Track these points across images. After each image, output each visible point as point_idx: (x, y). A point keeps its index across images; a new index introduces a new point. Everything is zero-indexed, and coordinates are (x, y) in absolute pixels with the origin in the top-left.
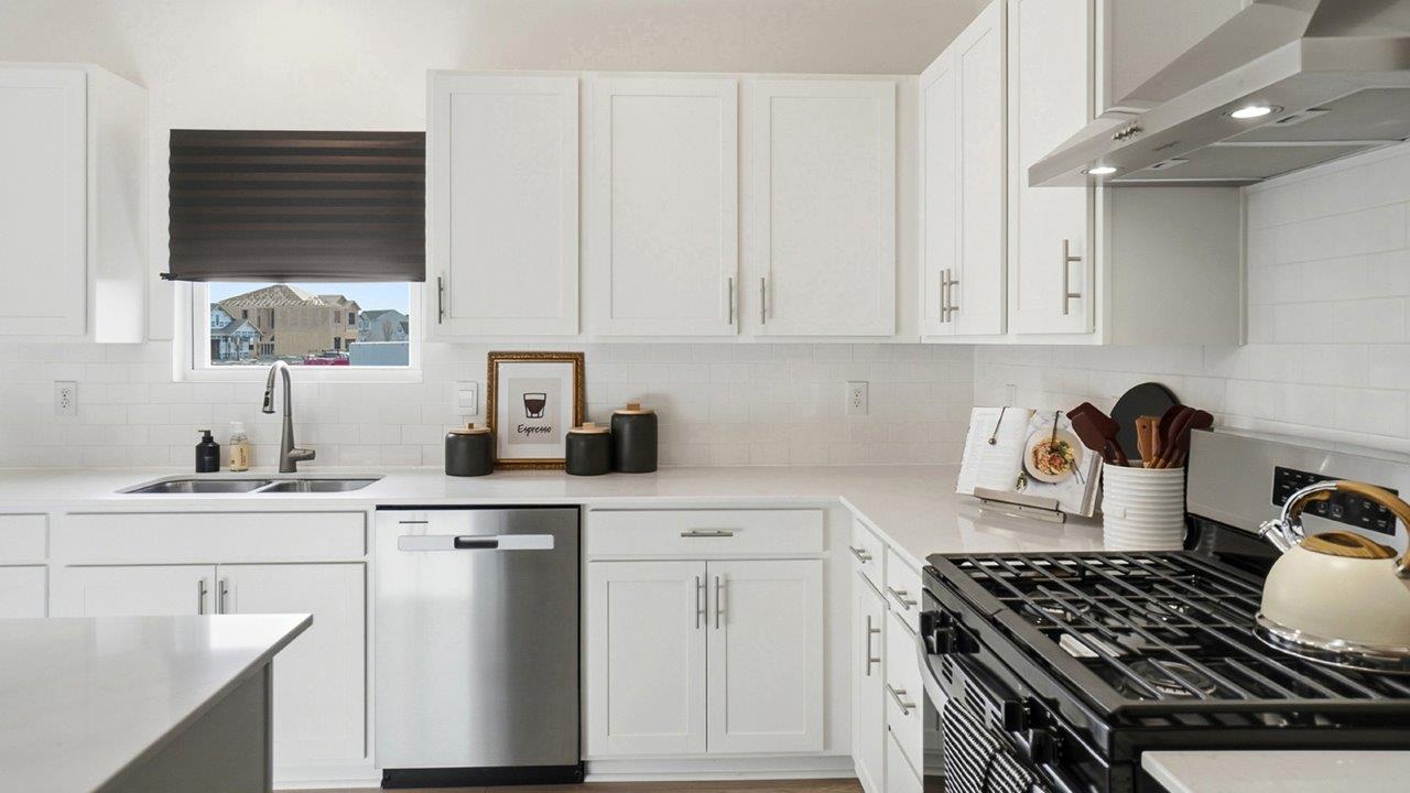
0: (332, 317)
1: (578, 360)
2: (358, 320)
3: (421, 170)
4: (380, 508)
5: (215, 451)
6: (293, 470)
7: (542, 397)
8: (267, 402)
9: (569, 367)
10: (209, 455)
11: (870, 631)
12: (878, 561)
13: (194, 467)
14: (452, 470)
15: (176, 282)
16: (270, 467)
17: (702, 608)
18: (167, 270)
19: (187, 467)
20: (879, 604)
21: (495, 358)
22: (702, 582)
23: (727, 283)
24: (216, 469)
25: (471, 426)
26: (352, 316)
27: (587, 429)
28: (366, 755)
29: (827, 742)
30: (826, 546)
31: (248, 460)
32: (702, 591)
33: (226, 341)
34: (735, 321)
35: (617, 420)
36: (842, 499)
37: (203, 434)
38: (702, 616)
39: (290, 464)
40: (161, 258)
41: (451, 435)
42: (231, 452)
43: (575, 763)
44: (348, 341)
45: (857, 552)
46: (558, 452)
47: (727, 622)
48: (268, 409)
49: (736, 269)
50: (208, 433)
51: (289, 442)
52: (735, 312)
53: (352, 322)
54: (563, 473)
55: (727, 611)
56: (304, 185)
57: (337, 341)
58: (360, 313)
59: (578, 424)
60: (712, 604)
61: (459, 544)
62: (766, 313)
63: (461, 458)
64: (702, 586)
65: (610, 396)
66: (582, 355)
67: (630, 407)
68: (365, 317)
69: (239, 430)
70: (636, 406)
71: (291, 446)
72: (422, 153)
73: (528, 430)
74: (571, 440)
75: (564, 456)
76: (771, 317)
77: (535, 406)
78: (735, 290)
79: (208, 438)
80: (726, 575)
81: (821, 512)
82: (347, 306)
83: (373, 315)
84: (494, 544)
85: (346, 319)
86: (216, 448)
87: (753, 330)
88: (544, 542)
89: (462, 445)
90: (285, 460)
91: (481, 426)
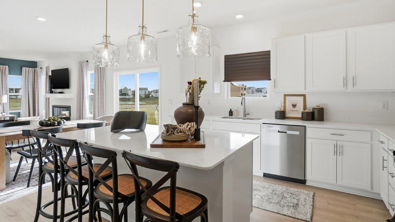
0: (241, 89)
1: (304, 96)
2: (246, 89)
3: (270, 58)
4: (263, 123)
5: (232, 112)
7: (296, 104)
8: (242, 103)
9: (302, 98)
10: (231, 113)
11: (384, 160)
12: (386, 144)
13: (229, 115)
14: (276, 118)
15: (226, 82)
16: (241, 115)
17: (335, 151)
18: (224, 80)
19: (228, 115)
20: (387, 154)
21: (285, 96)
22: (336, 145)
23: (343, 78)
24: (232, 116)
25: (280, 109)
26: (245, 88)
27: (307, 111)
28: (260, 170)
29: (372, 188)
30: (372, 140)
31: (238, 114)
32: (336, 147)
34: (345, 87)
35: (314, 109)
36: (377, 129)
38: (335, 153)
39: (245, 115)
40: (223, 78)
41: (276, 111)
42: (234, 113)
43: (304, 179)
44: (244, 94)
45: (381, 142)
46: (300, 116)
47: (342, 155)
48: (242, 105)
49: (345, 74)
51: (245, 111)
52: (345, 84)
53: (245, 90)
54: (301, 120)
55: (342, 153)
56: (247, 63)
57: (242, 94)
58: (247, 88)
59: (304, 110)
60: (338, 150)
61: (279, 132)
62: (353, 85)
63: (278, 116)
64: (336, 146)
65: (312, 104)
66: (305, 95)
67: (317, 106)
68: (248, 89)
69: (236, 109)
70: (319, 106)
71: (245, 112)
72: (269, 55)
73: (293, 111)
74: (303, 113)
75: (301, 117)
76: (355, 85)
77: (294, 106)
78: (345, 80)
79: (231, 110)
80: (342, 144)
81: (370, 132)
82: (244, 86)
83: (250, 88)
84: (286, 132)
85: (243, 89)
87: (350, 88)
88: (297, 133)
89: (278, 113)
91: (282, 110)
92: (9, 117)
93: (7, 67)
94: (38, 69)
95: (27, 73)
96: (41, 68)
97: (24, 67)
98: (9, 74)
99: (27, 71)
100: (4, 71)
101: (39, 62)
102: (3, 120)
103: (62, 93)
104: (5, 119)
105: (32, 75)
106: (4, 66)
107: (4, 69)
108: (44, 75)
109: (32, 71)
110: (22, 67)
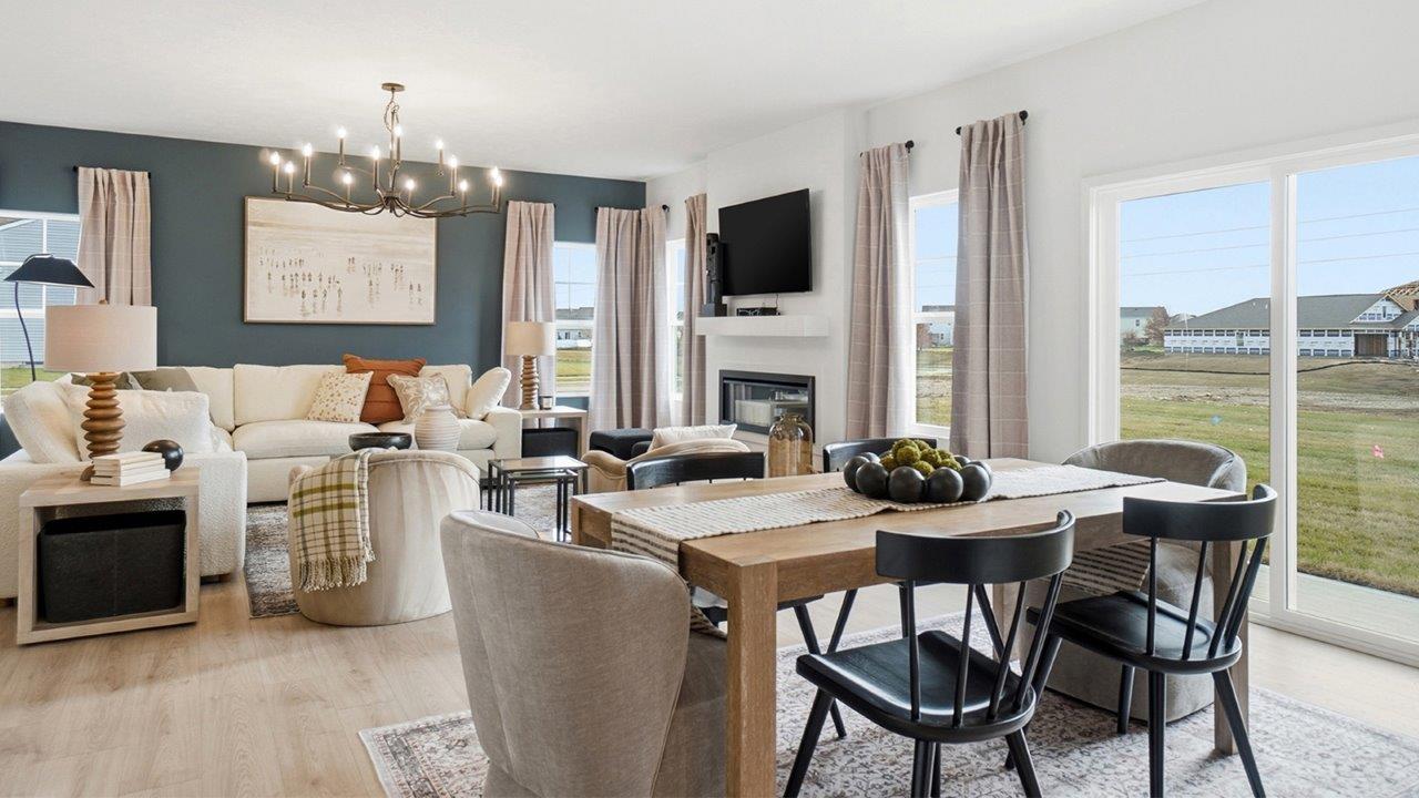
92: (553, 419)
93: (550, 206)
94: (651, 211)
95: (613, 229)
96: (665, 207)
97: (604, 206)
98: (557, 238)
99: (612, 224)
100: (540, 226)
101: (654, 180)
102: (537, 427)
103: (772, 312)
104: (543, 427)
105: (628, 241)
106: (542, 205)
107: (541, 217)
108: (680, 238)
109: (629, 223)
110: (597, 209)
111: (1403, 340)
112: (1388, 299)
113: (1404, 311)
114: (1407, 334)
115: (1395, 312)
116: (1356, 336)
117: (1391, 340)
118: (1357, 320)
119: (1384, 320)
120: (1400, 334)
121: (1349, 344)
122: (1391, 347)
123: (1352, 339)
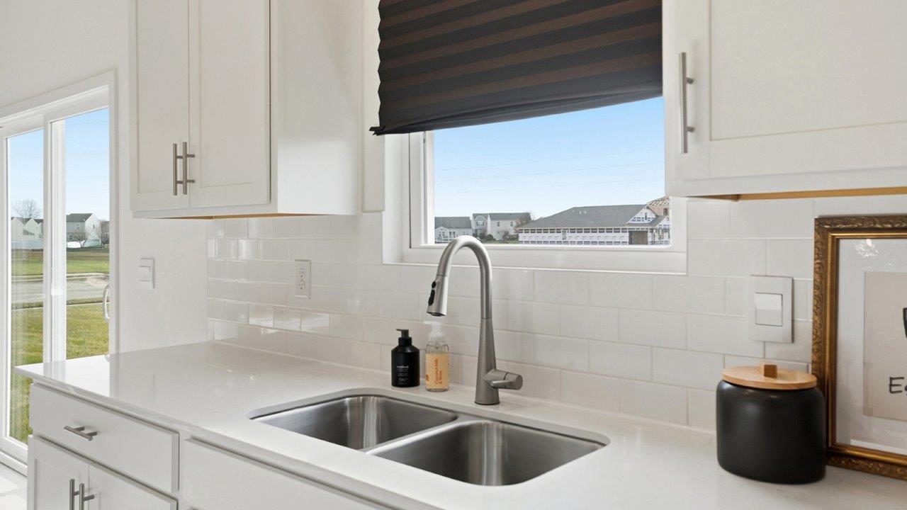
6: (495, 401)
10: (406, 365)
13: (389, 378)
18: (377, 124)
21: (830, 229)
24: (415, 386)
33: (652, 232)
37: (399, 335)
41: (727, 386)
48: (434, 308)
50: (405, 333)
51: (488, 359)
71: (491, 366)
79: (405, 340)
86: (416, 353)
90: (482, 384)
111: (657, 234)
112: (648, 208)
113: (657, 216)
114: (658, 231)
115: (651, 216)
116: (631, 233)
117: (649, 234)
118: (630, 222)
119: (646, 222)
120: (654, 231)
121: (626, 237)
122: (650, 239)
123: (627, 234)
